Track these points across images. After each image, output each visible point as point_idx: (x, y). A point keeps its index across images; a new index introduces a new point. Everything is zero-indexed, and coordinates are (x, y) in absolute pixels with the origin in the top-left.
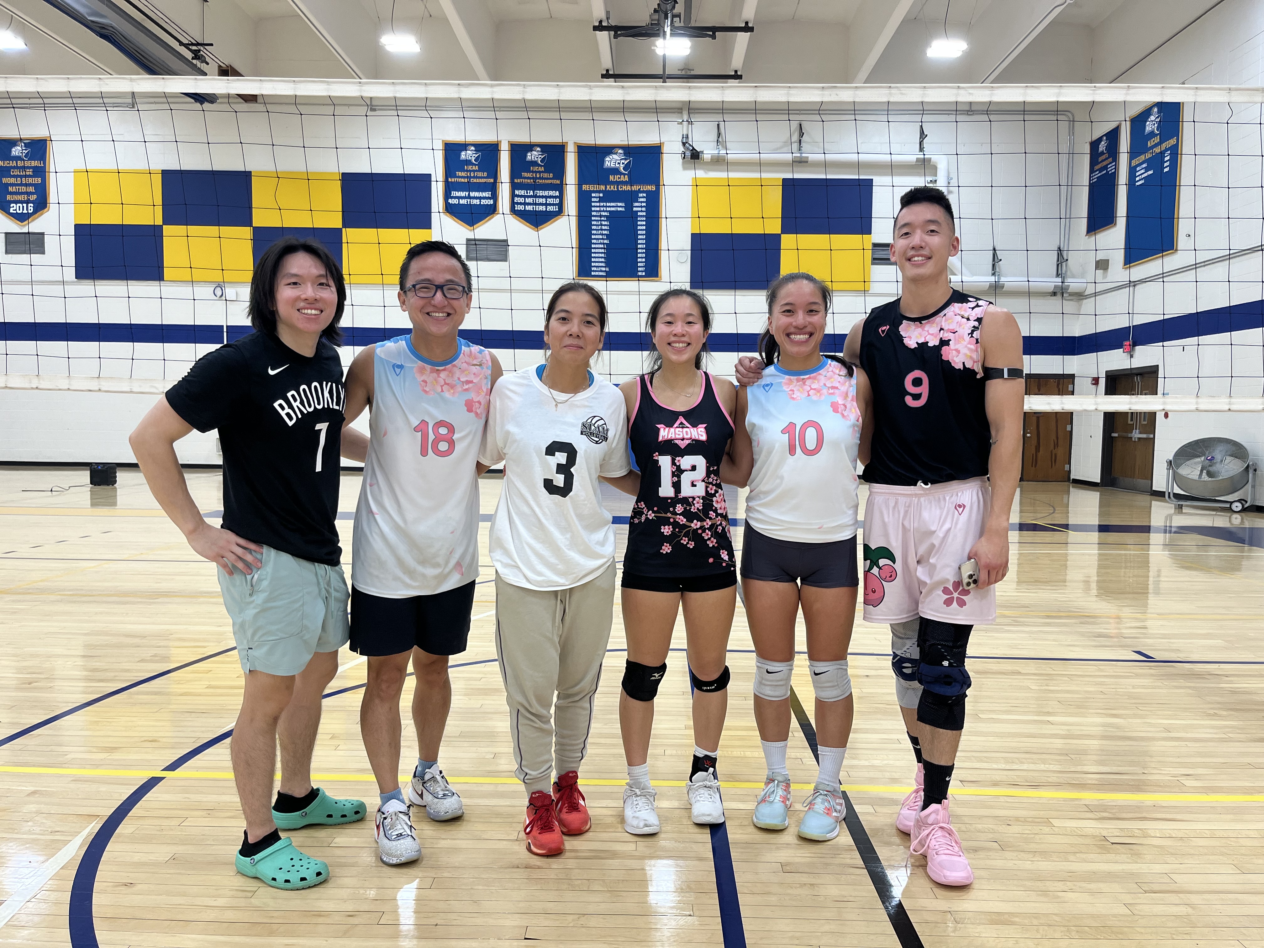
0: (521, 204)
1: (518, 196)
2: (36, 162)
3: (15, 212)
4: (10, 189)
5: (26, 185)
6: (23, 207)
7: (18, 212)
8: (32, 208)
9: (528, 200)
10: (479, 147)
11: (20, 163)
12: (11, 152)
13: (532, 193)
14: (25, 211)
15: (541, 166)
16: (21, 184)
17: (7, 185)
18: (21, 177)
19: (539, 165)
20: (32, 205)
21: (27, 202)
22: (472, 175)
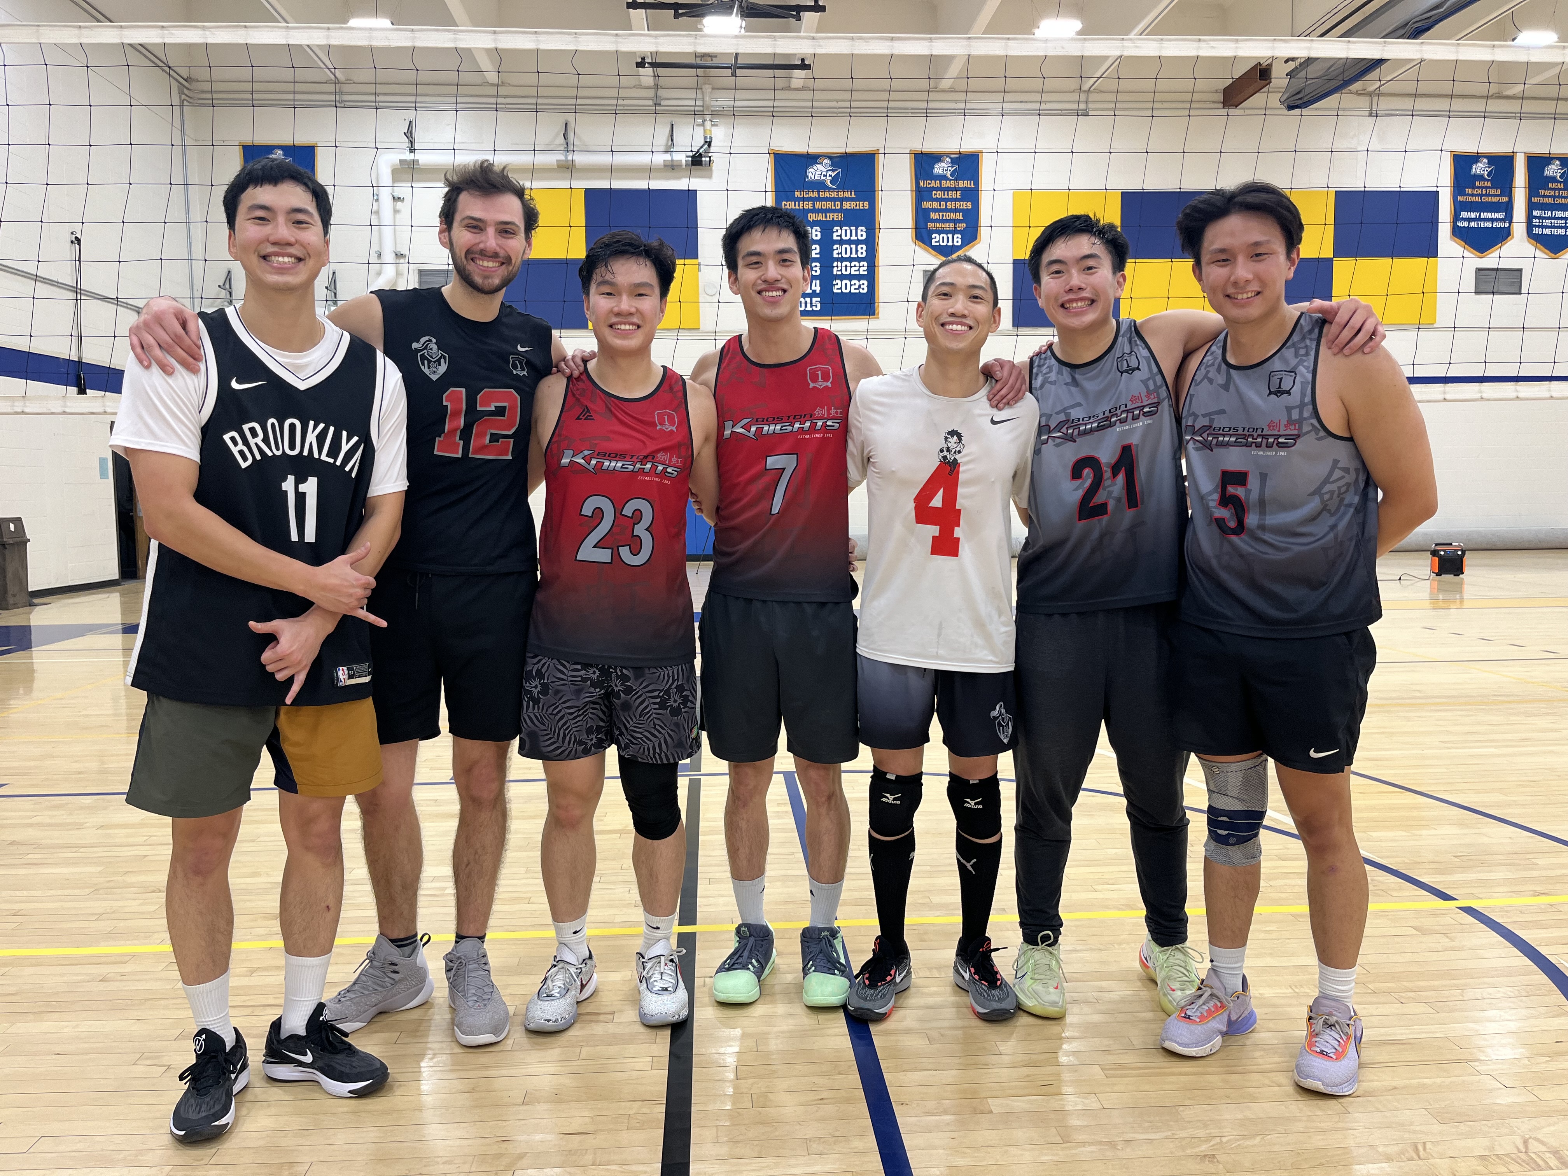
0: (1538, 226)
1: (1536, 217)
2: (965, 182)
3: (937, 244)
4: (932, 215)
5: (955, 211)
6: (948, 238)
7: (942, 244)
8: (960, 241)
9: (1547, 222)
10: (1493, 159)
11: (944, 184)
12: (933, 169)
13: (1550, 214)
14: (950, 244)
15: (1561, 182)
16: (946, 210)
17: (927, 211)
18: (946, 200)
19: (1558, 182)
20: (960, 236)
21: (954, 232)
22: (1484, 192)
